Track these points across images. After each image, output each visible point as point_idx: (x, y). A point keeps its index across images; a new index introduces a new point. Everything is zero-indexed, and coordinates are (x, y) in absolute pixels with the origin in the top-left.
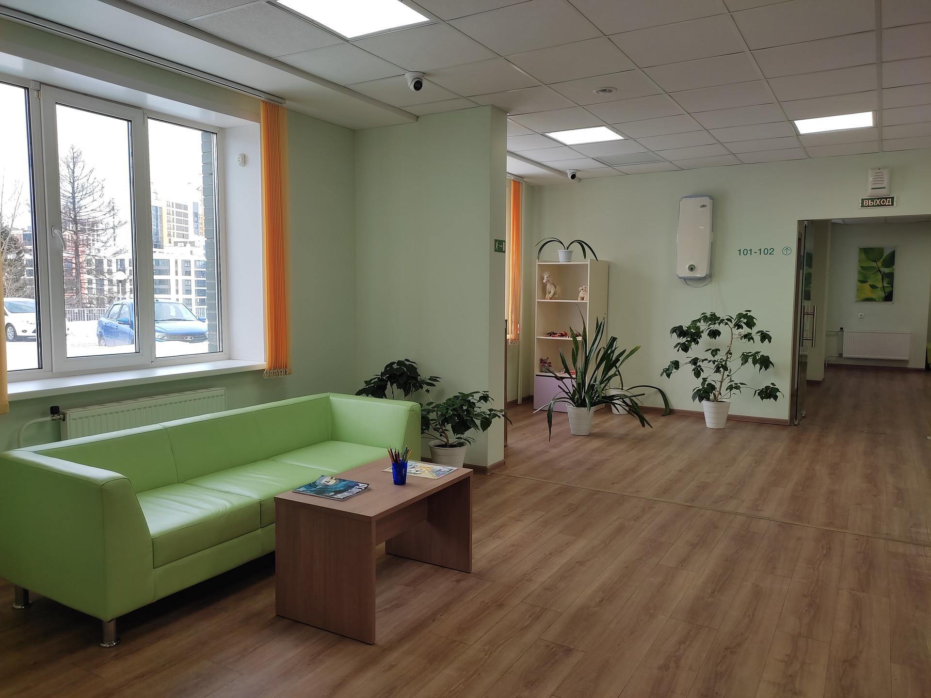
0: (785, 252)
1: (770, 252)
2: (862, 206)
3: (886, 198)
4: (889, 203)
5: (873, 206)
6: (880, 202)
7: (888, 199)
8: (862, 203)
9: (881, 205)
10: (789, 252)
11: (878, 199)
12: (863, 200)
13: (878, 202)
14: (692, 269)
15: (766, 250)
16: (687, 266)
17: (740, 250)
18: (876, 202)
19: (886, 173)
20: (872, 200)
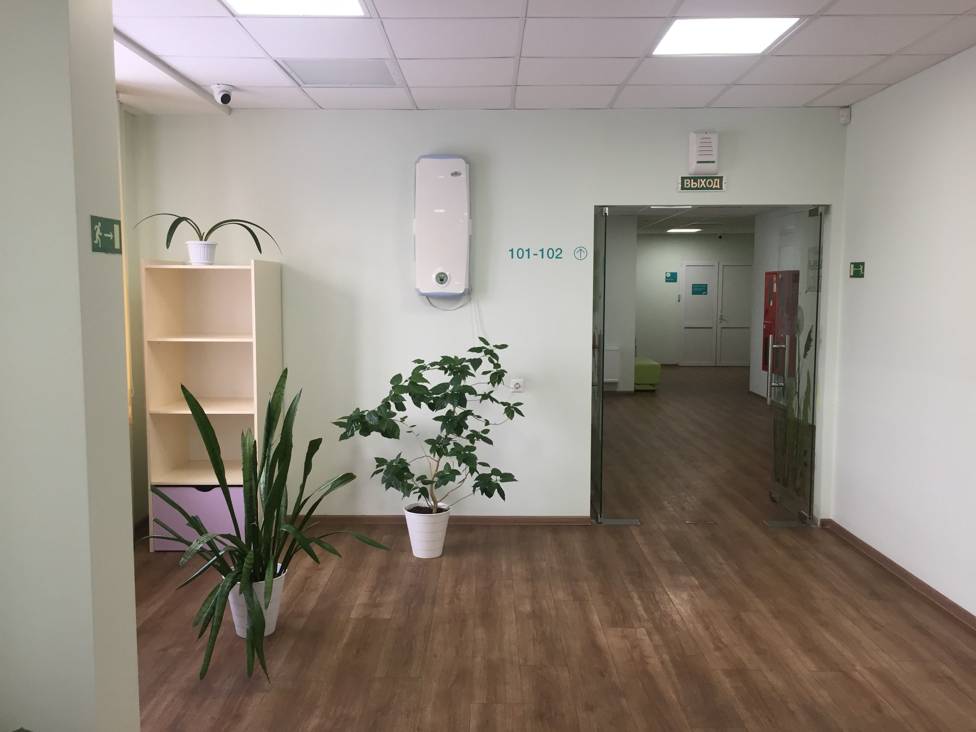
0: (578, 255)
1: (555, 254)
2: (683, 188)
3: (713, 178)
4: (716, 185)
5: (697, 189)
6: (705, 183)
7: (716, 180)
8: (683, 183)
9: (707, 188)
10: (583, 255)
11: (703, 178)
12: (683, 179)
13: (703, 182)
14: (442, 280)
15: (551, 251)
16: (434, 276)
17: (512, 250)
18: (701, 183)
19: (714, 139)
20: (695, 179)
